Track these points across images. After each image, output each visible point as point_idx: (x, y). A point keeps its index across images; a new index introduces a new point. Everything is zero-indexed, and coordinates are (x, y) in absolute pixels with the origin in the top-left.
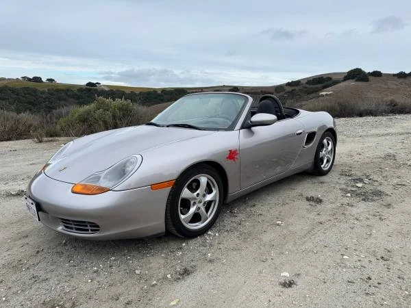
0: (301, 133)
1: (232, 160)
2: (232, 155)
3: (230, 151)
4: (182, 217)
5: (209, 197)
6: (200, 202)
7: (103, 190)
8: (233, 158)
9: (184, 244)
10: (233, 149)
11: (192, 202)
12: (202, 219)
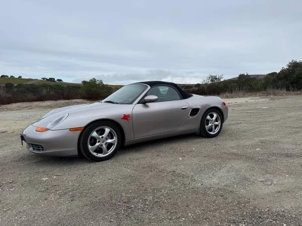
0: (185, 109)
1: (126, 120)
2: (126, 117)
3: (125, 115)
6: (103, 142)
8: (127, 119)
10: (126, 114)
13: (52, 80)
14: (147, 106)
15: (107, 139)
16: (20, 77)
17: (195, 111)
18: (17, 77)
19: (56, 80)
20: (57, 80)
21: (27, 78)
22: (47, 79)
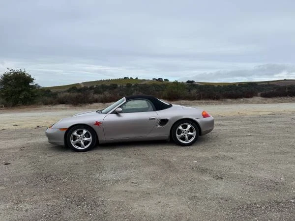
1: (98, 126)
2: (97, 124)
6: (81, 139)
10: (98, 121)
13: (160, 80)
14: (120, 116)
16: (137, 78)
17: (164, 122)
18: (134, 78)
19: (163, 80)
20: (165, 80)
21: (141, 79)
22: (156, 79)
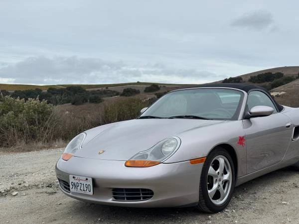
0: (289, 126)
1: (241, 145)
2: (241, 140)
3: (240, 137)
4: (209, 191)
5: (226, 177)
6: (220, 180)
7: (154, 164)
9: (210, 217)
10: (242, 136)
11: (214, 180)
12: (222, 196)
14: (251, 123)
15: (222, 175)
